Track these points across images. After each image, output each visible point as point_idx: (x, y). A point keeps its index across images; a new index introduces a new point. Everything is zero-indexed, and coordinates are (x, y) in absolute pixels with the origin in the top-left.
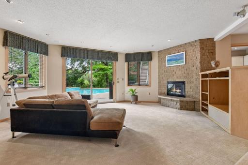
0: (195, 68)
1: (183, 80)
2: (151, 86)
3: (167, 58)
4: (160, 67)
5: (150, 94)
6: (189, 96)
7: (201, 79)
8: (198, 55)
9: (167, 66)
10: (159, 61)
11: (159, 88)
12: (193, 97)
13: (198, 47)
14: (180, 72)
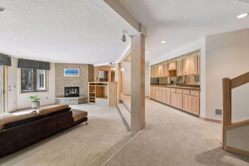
0: (85, 79)
1: (77, 86)
2: (48, 91)
3: (65, 70)
4: (56, 76)
5: (47, 98)
6: (82, 96)
7: (89, 86)
8: (87, 72)
9: (65, 76)
10: (56, 71)
11: (56, 92)
12: (84, 96)
13: (87, 68)
14: (76, 81)
